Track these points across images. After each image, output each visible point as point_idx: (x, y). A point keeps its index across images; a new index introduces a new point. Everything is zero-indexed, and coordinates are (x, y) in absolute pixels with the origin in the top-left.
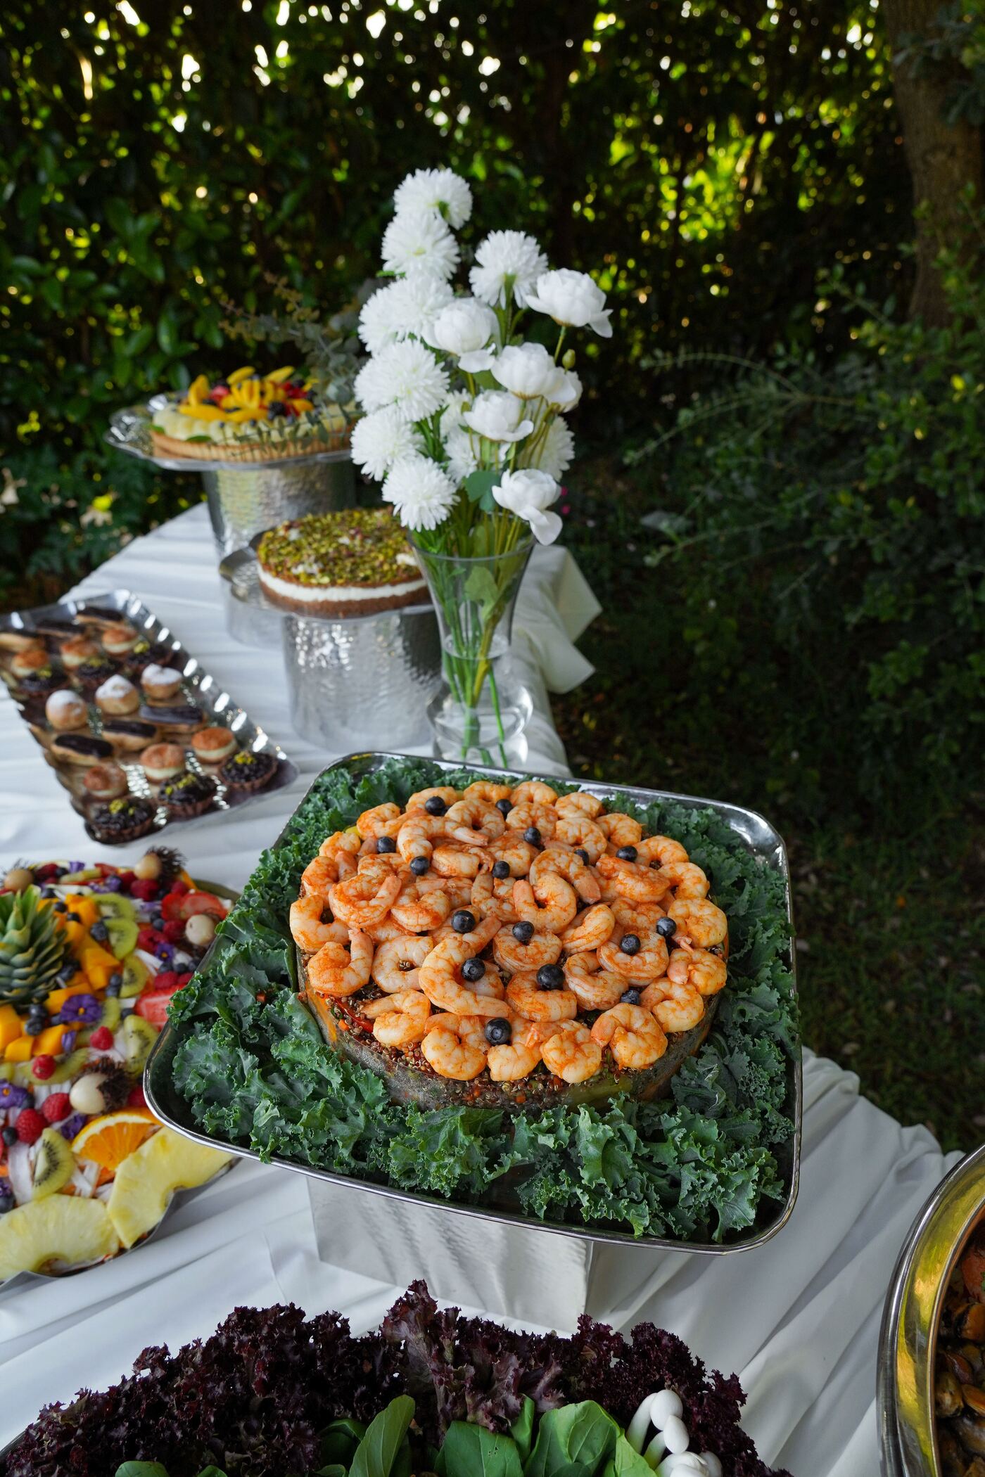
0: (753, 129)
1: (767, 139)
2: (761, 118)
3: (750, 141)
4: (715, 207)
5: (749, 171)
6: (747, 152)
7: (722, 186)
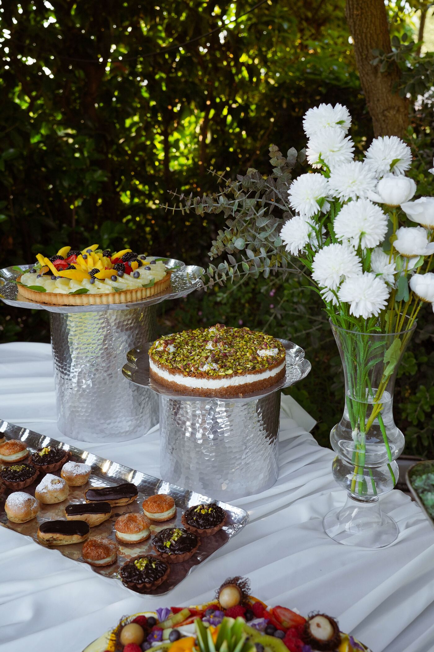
0: (205, 108)
1: (212, 112)
2: (208, 103)
3: (203, 114)
4: (186, 151)
5: (203, 131)
6: (201, 121)
7: (188, 139)
